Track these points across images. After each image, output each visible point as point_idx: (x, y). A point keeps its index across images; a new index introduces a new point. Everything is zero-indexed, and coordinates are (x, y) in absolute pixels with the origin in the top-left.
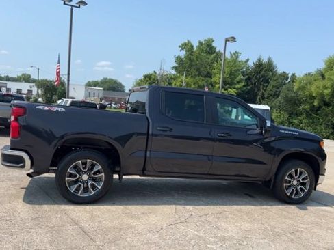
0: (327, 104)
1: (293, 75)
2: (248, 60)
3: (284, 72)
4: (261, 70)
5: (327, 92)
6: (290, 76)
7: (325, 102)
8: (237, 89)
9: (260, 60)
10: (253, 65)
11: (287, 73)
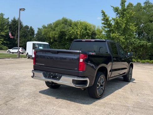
0: (56, 41)
1: (31, 27)
2: (8, 18)
3: (27, 26)
4: (16, 24)
5: (56, 36)
6: (29, 27)
7: (55, 40)
8: (6, 33)
9: (14, 19)
10: (11, 21)
11: (28, 26)
